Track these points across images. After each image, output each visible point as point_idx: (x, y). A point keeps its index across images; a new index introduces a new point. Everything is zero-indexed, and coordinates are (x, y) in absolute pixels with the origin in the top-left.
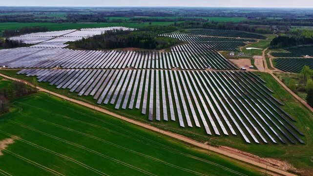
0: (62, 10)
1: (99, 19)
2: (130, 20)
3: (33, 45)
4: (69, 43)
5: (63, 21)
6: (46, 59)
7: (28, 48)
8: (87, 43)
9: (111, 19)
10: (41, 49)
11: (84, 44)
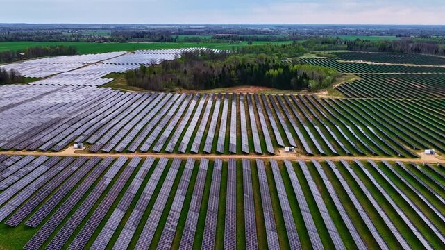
0: (104, 27)
1: (162, 37)
2: (214, 38)
3: (40, 79)
4: (113, 75)
5: (105, 40)
6: (55, 116)
7: (25, 86)
8: (152, 76)
9: (181, 37)
10: (51, 89)
11: (146, 79)
